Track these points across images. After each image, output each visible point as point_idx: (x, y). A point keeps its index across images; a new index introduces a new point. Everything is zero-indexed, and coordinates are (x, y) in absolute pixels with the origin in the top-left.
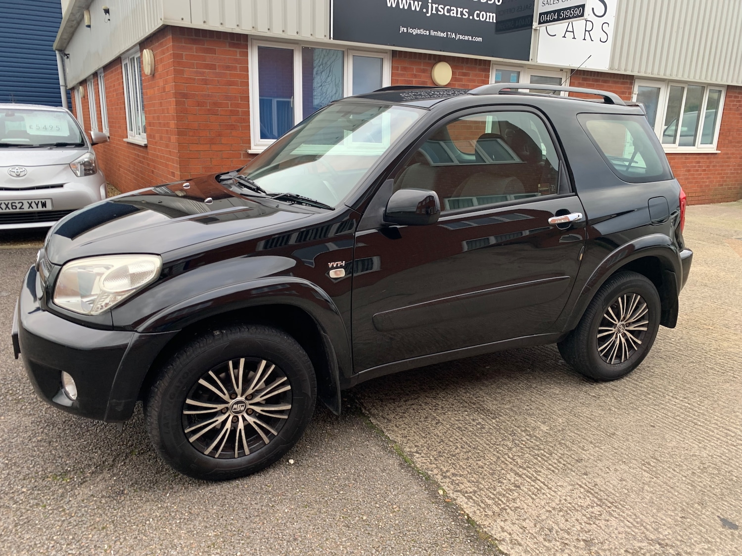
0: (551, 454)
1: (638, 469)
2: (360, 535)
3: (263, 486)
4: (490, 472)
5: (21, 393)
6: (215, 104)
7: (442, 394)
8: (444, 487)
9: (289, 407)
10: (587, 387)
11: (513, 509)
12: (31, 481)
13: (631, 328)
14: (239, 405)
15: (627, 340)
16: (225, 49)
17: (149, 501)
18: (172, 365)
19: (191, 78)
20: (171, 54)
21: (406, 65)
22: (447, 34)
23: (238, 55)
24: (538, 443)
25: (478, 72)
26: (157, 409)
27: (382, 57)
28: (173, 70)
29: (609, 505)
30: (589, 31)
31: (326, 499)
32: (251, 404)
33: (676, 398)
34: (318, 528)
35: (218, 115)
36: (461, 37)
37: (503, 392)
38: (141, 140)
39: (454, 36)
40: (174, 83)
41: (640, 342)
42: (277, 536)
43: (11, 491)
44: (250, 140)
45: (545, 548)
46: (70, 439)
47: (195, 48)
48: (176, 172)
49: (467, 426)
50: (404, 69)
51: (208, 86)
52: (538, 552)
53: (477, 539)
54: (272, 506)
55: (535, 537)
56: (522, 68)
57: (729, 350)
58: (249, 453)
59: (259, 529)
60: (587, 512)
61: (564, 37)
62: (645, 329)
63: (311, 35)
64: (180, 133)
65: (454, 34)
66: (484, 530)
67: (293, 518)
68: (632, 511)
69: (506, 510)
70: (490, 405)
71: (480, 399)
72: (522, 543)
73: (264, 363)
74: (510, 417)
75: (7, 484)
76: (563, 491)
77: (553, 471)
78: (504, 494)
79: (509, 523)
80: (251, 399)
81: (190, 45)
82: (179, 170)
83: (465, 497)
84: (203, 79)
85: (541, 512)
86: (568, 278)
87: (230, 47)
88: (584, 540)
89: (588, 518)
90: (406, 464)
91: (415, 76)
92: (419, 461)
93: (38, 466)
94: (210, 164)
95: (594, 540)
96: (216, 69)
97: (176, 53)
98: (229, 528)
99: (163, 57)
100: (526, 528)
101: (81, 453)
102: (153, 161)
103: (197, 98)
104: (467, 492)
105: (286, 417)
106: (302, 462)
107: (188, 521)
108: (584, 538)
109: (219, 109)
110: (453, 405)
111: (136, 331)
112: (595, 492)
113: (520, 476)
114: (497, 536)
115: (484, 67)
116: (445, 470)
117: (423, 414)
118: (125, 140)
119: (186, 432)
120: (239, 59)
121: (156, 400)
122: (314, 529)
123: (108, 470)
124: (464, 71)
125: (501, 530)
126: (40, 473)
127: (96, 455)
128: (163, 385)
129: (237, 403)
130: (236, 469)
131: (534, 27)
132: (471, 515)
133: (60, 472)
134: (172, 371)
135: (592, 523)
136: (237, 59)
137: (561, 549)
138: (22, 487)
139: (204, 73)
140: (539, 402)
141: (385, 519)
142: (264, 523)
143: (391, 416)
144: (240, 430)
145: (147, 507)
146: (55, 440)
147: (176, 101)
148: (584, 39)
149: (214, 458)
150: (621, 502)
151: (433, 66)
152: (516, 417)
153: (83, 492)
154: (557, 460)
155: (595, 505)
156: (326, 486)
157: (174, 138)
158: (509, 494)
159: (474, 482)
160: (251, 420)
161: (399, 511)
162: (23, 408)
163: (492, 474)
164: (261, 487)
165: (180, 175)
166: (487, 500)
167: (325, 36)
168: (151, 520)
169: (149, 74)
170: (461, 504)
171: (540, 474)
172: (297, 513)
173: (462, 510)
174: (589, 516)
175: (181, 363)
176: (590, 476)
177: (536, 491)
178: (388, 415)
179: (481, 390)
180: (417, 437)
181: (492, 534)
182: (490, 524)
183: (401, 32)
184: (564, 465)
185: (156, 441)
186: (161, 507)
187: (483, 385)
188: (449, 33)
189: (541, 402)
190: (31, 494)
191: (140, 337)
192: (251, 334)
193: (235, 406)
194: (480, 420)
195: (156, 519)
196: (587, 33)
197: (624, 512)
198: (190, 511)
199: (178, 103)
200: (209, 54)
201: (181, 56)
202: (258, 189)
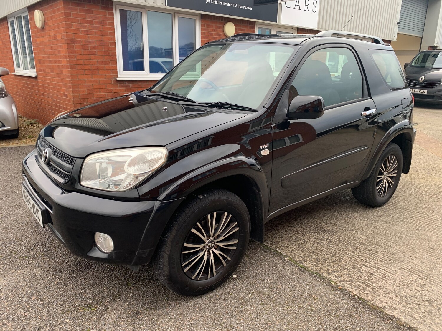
0: (377, 252)
1: (427, 255)
2: (305, 317)
3: (228, 295)
4: (352, 267)
5: (22, 252)
6: (94, 48)
7: (296, 224)
8: (332, 280)
9: (237, 241)
10: (370, 211)
11: (378, 288)
12: (68, 314)
13: (390, 175)
14: (211, 243)
15: (388, 182)
16: (98, 10)
17: (160, 316)
18: (176, 221)
19: (77, 30)
20: (62, 13)
21: (209, 24)
22: (233, 5)
23: (107, 15)
24: (366, 247)
25: (248, 29)
26: (168, 253)
27: (194, 18)
28: (64, 24)
29: (426, 278)
30: (307, 5)
31: (271, 297)
32: (217, 242)
33: (419, 213)
34: (278, 317)
35: (96, 55)
36: (241, 7)
37: (329, 219)
38: (29, 73)
39: (236, 6)
40: (65, 33)
41: (393, 183)
42: (257, 326)
43: (58, 324)
44: (117, 71)
45: (410, 309)
46: (79, 280)
47: (78, 9)
48: (68, 94)
49: (322, 241)
50: (208, 26)
51: (89, 35)
52: (408, 312)
53: (371, 309)
54: (242, 307)
55: (401, 303)
56: (272, 27)
57: (426, 183)
58: (215, 275)
59: (243, 323)
60: (418, 284)
61: (295, 8)
62: (395, 175)
63: (154, 3)
64: (72, 67)
65: (236, 5)
66: (371, 303)
67: (260, 313)
68: (439, 279)
69: (375, 289)
70: (327, 227)
71: (318, 224)
72: (396, 307)
73: (226, 213)
74: (342, 233)
75: (52, 318)
76: (398, 273)
77: (385, 262)
78: (368, 280)
79: (381, 296)
80: (217, 239)
81: (75, 7)
82: (72, 92)
83: (348, 284)
84: (85, 31)
85: (394, 288)
86: (369, 148)
87: (102, 9)
88: (427, 301)
89: (420, 287)
90: (303, 269)
91: (214, 31)
92: (308, 265)
93: (68, 302)
94: (92, 88)
95: (431, 299)
96: (93, 24)
97: (66, 12)
98: (224, 326)
99: (54, 15)
100: (393, 298)
101: (93, 289)
102: (43, 87)
103: (82, 44)
104: (347, 281)
105: (235, 248)
106: (241, 276)
107: (194, 325)
108: (426, 299)
109: (97, 51)
110: (306, 229)
111: (158, 200)
112: (414, 272)
113: (369, 267)
114: (380, 306)
115: (252, 26)
116: (326, 269)
117: (293, 237)
118: (13, 73)
119: (183, 266)
120: (108, 17)
121: (167, 246)
122: (276, 318)
123: (119, 298)
124: (241, 28)
125: (380, 301)
126: (72, 307)
127: (104, 289)
128: (171, 235)
129: (210, 242)
130: (210, 286)
131: (279, 2)
132: (358, 295)
133: (86, 304)
134: (177, 225)
135: (424, 290)
136: (107, 17)
137: (418, 308)
138: (64, 319)
139: (85, 26)
140: (351, 222)
141: (313, 305)
142: (244, 319)
143: (276, 240)
144: (212, 260)
145: (161, 319)
146: (68, 282)
147: (68, 45)
148: (305, 10)
149: (197, 280)
150: (431, 276)
151: (224, 24)
152: (345, 233)
153: (111, 316)
154: (382, 255)
155: (419, 279)
156: (266, 289)
157: (66, 71)
158: (370, 279)
159: (347, 275)
160: (217, 252)
161: (317, 298)
162: (30, 262)
163: (354, 268)
164: (227, 296)
165: (73, 96)
166: (361, 285)
167: (162, 4)
168: (170, 328)
169: (40, 27)
170: (349, 289)
171: (379, 265)
172: (260, 309)
173: (351, 292)
174: (420, 286)
175: (182, 219)
176: (405, 262)
177: (383, 275)
178: (273, 240)
179: (316, 219)
180: (298, 252)
181: (377, 305)
182: (372, 299)
183: (206, 2)
184: (387, 258)
185: (166, 275)
186: (171, 318)
187: (315, 215)
188: (234, 4)
189: (352, 222)
190: (74, 323)
191: (161, 203)
192: (220, 196)
193: (209, 245)
194: (327, 237)
195: (172, 327)
196: (306, 6)
197: (436, 281)
198: (191, 318)
199: (69, 47)
200: (88, 13)
201: (69, 14)
202: (189, 100)
